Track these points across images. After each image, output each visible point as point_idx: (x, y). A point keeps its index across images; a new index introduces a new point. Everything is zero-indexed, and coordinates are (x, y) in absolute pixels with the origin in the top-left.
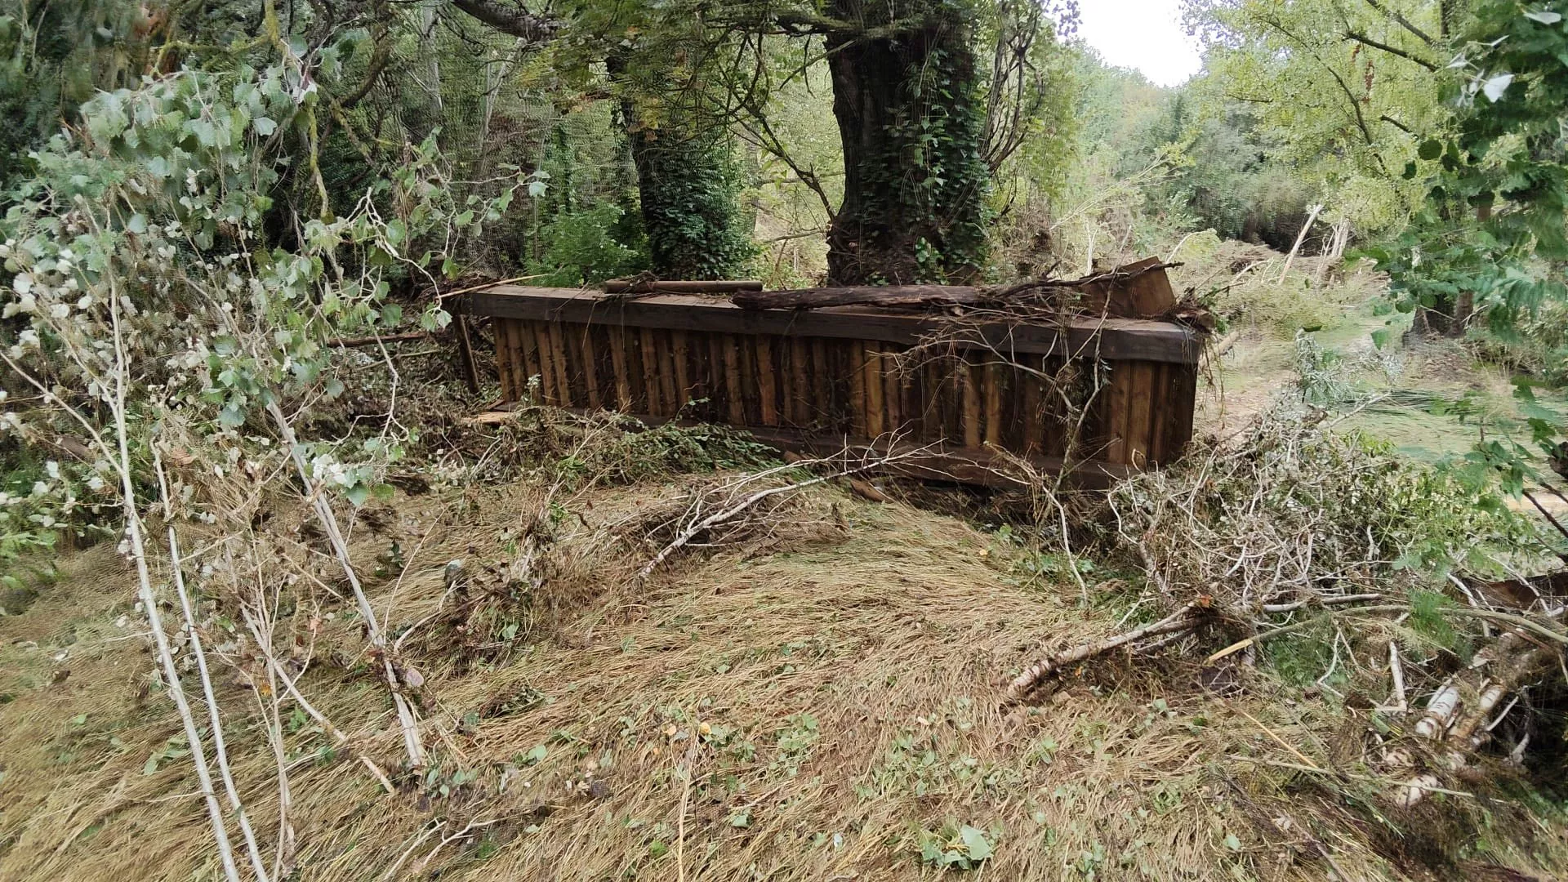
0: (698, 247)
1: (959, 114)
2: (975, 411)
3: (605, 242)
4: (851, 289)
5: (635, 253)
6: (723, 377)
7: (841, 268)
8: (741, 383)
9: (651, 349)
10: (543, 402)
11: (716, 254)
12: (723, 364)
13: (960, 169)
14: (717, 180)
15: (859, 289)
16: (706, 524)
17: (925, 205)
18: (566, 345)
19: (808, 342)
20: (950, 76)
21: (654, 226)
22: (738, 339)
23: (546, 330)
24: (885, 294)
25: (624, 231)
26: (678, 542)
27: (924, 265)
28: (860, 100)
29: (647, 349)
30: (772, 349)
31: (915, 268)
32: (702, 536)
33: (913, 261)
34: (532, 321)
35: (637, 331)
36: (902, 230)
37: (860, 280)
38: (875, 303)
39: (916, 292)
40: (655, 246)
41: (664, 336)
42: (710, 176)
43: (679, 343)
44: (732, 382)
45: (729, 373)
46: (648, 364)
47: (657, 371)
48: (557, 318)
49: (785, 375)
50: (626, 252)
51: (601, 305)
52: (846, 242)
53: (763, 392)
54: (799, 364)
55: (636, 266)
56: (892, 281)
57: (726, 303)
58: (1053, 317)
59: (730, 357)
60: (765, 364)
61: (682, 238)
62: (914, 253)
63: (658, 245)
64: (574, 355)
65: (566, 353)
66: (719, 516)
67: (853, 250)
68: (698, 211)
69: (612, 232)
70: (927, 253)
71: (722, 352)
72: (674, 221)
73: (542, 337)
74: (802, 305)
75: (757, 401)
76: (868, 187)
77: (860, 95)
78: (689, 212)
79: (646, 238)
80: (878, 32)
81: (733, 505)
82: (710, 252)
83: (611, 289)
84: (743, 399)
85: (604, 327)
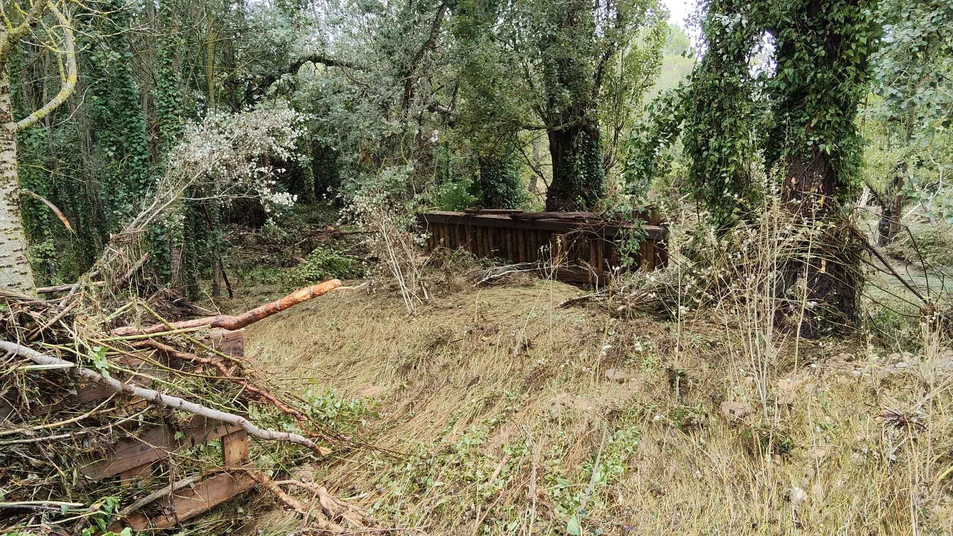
0: (503, 196)
1: (593, 152)
2: (594, 257)
3: (465, 194)
4: (551, 213)
5: (477, 199)
6: (506, 245)
7: (550, 206)
8: (512, 247)
9: (480, 234)
10: (445, 246)
11: (510, 200)
12: (506, 240)
13: (593, 171)
14: (512, 168)
15: (553, 213)
16: (492, 277)
17: (580, 184)
18: (450, 232)
19: (536, 231)
20: (588, 139)
21: (485, 188)
22: (511, 230)
23: (443, 227)
24: (562, 214)
25: (473, 190)
26: (483, 280)
27: (579, 205)
28: (558, 147)
29: (479, 234)
30: (523, 234)
31: (576, 206)
32: (490, 280)
33: (574, 203)
34: (438, 223)
35: (475, 227)
36: (571, 192)
37: (556, 210)
38: (559, 218)
39: (572, 214)
40: (485, 196)
41: (485, 229)
42: (509, 167)
43: (490, 232)
44: (509, 247)
45: (508, 243)
46: (479, 240)
47: (482, 242)
48: (447, 222)
49: (528, 243)
50: (473, 198)
51: (463, 218)
52: (551, 196)
53: (520, 250)
54: (533, 240)
55: (476, 204)
56: (567, 211)
57: (507, 217)
58: (618, 223)
59: (508, 237)
60: (521, 240)
61: (497, 193)
62: (575, 201)
63: (487, 195)
64: (452, 235)
65: (450, 235)
66: (496, 276)
67: (554, 199)
68: (503, 181)
69: (468, 190)
70: (580, 200)
71: (505, 236)
72: (494, 186)
73: (441, 229)
74: (534, 218)
75: (518, 253)
76: (559, 177)
77: (557, 144)
78: (500, 182)
79: (482, 192)
80: (559, 128)
81: (500, 273)
82: (508, 199)
83: (466, 212)
84: (513, 252)
85: (464, 225)
